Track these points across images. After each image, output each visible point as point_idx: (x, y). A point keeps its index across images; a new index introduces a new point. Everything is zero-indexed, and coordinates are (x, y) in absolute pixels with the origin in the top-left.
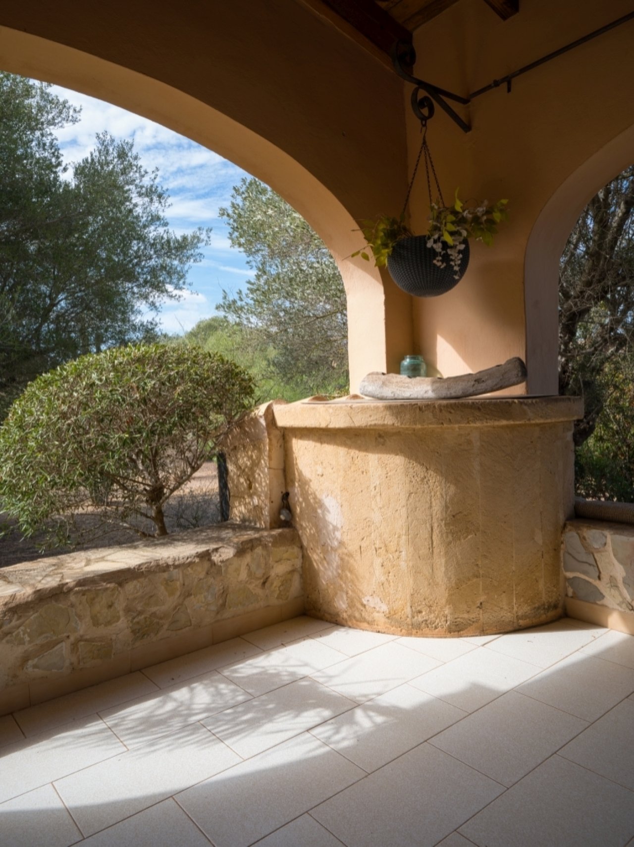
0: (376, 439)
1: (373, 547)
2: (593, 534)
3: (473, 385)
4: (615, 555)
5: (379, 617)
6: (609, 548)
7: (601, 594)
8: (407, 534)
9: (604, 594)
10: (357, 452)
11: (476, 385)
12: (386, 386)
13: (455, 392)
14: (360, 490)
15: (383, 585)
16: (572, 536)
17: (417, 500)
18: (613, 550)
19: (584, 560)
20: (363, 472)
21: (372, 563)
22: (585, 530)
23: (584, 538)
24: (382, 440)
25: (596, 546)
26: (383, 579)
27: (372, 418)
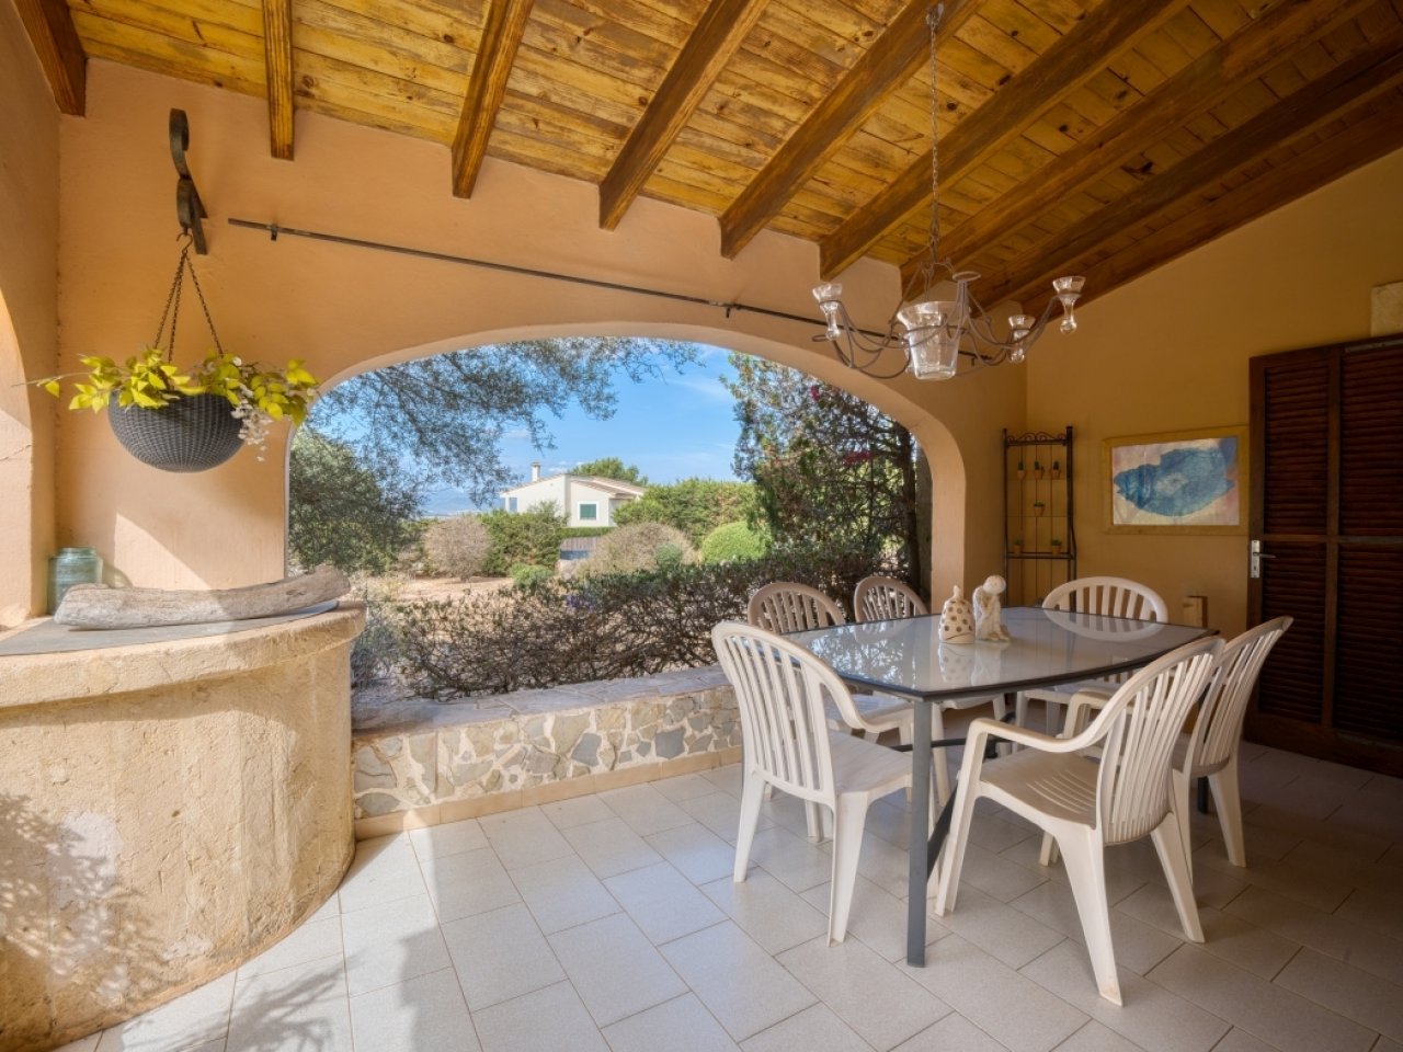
0: (193, 695)
1: (186, 862)
2: (385, 744)
3: (288, 599)
4: (414, 756)
5: (197, 965)
6: (407, 751)
7: (396, 800)
8: (242, 819)
9: (399, 798)
10: (154, 722)
11: (292, 600)
12: (131, 606)
13: (262, 609)
14: (160, 782)
15: (202, 912)
16: (366, 752)
17: (255, 766)
18: (412, 751)
19: (379, 772)
20: (166, 753)
21: (183, 888)
22: (377, 740)
23: (378, 750)
24: (203, 694)
25: (390, 753)
26: (202, 902)
27: (206, 664)
